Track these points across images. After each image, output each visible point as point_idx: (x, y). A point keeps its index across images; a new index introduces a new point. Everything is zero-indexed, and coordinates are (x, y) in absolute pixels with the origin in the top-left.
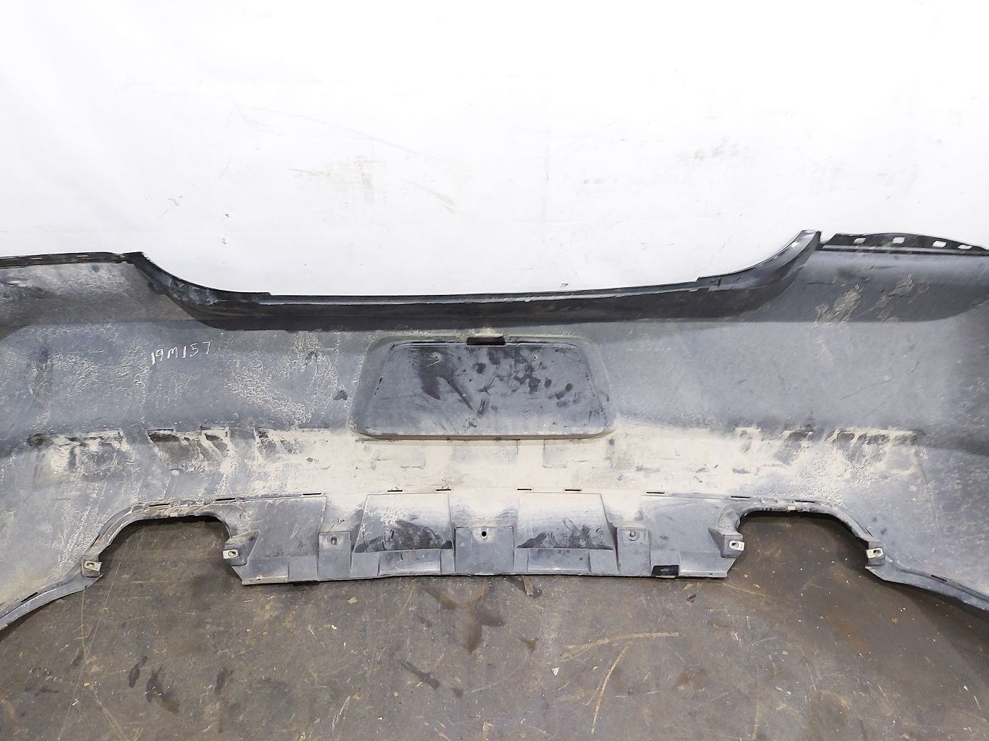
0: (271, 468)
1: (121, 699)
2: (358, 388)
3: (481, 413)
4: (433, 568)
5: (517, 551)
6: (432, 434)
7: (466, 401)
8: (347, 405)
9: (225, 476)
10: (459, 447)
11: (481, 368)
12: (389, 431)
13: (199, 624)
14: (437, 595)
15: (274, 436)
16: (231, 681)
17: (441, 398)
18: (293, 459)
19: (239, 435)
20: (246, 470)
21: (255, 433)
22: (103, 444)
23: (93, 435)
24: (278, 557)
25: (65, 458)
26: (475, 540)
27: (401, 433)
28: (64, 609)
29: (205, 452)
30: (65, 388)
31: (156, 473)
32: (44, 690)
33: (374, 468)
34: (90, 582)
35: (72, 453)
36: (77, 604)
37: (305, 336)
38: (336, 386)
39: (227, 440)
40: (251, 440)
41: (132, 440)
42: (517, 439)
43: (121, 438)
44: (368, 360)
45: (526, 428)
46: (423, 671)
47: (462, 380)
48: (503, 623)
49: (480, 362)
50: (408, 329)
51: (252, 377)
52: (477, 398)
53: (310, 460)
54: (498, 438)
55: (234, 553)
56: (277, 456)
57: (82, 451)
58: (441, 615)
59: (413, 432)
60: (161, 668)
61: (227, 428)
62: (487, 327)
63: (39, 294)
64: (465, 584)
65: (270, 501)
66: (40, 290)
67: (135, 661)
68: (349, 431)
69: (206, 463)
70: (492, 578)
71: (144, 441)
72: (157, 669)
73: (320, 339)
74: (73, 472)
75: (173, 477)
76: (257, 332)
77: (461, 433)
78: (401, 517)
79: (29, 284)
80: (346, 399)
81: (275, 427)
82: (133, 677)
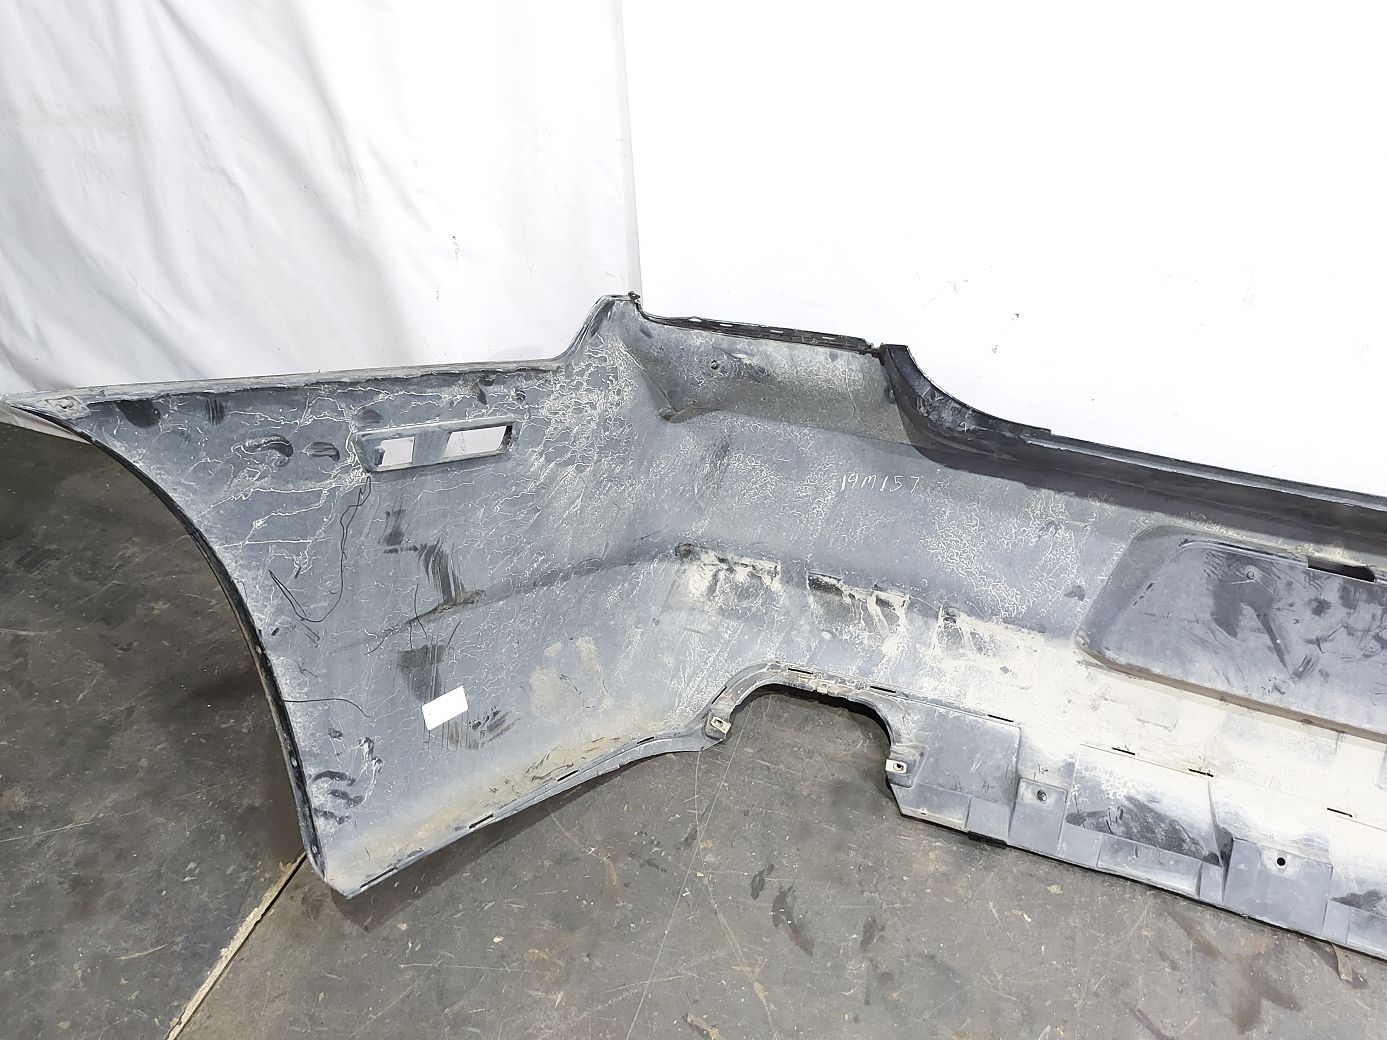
0: (949, 665)
1: (741, 910)
2: (1104, 588)
3: (1298, 675)
4: (1186, 886)
5: (1332, 905)
6: (1206, 685)
7: (1279, 651)
8: (1082, 609)
9: (886, 658)
10: (1236, 716)
11: (1321, 607)
12: (1139, 661)
13: (840, 846)
14: (1188, 928)
15: (965, 623)
16: (882, 939)
17: (1239, 635)
18: (981, 661)
19: (919, 610)
20: (915, 658)
21: (941, 613)
22: (752, 576)
23: (746, 561)
24: (954, 792)
25: (705, 581)
26: (1265, 866)
27: (1157, 670)
28: (676, 768)
29: (869, 619)
30: (733, 496)
31: (803, 629)
32: (650, 863)
33: (1095, 708)
34: (708, 744)
35: (715, 576)
36: (690, 766)
37: (1049, 498)
38: (1073, 577)
39: (900, 612)
40: (931, 621)
41: (787, 580)
42: (1341, 729)
43: (776, 573)
44: (1130, 552)
45: (1370, 719)
46: (1163, 1032)
47: (1283, 619)
48: (1299, 1009)
49: (1322, 597)
50: (1205, 521)
51: (959, 537)
52: (1299, 652)
53: (1005, 670)
54: (1308, 720)
55: (899, 766)
56: (961, 651)
57: (727, 578)
58: (1194, 958)
59: (1176, 673)
60: (791, 887)
61: (908, 596)
62: (1337, 546)
63: (759, 376)
64: (1234, 925)
65: (942, 710)
66: (763, 371)
67: (759, 866)
68: (1073, 646)
69: (866, 634)
70: (1280, 933)
71: (800, 585)
72: (786, 888)
73: (1068, 506)
74: (709, 600)
75: (822, 640)
76: (986, 478)
77: (1255, 697)
78: (1133, 793)
79: (754, 361)
80: (1082, 600)
81: (971, 612)
82: (757, 887)
